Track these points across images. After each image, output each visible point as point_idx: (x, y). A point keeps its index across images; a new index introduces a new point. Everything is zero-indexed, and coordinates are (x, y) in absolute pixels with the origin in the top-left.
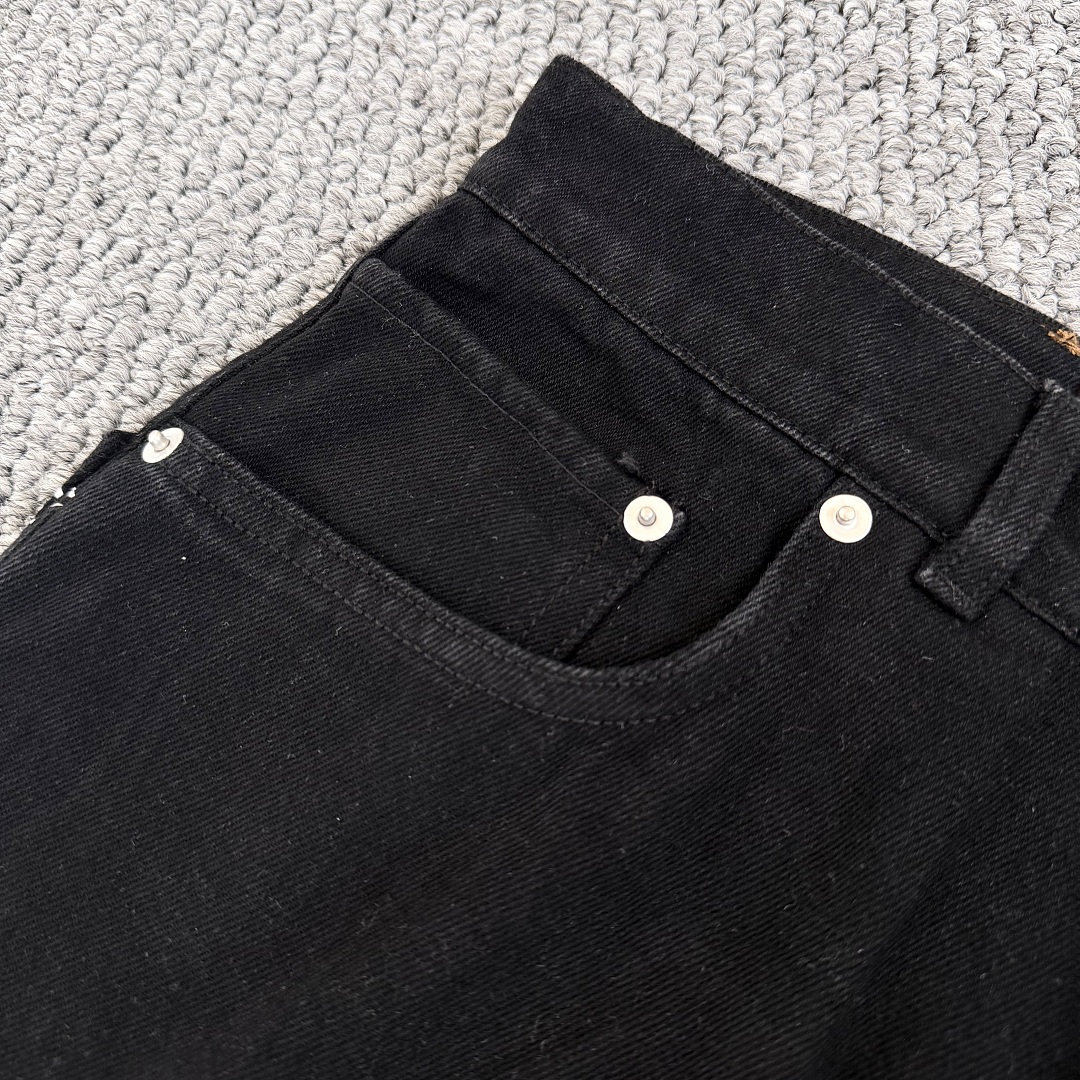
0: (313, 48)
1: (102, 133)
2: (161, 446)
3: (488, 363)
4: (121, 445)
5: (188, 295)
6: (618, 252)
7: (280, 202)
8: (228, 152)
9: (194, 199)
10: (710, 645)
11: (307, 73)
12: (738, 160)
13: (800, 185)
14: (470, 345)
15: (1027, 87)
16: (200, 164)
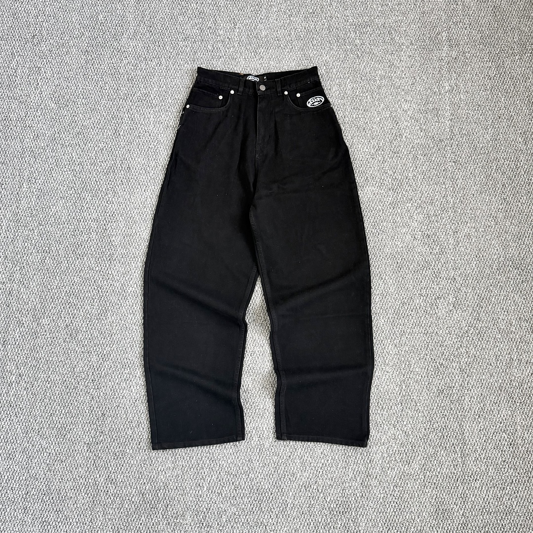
0: (174, 72)
1: (162, 86)
2: (188, 106)
3: (206, 92)
4: (184, 109)
5: (179, 97)
6: (210, 81)
7: (181, 86)
8: (174, 84)
9: (174, 89)
10: (228, 103)
11: (175, 75)
12: (213, 69)
13: (219, 69)
14: (204, 91)
15: (231, 54)
16: (172, 86)
